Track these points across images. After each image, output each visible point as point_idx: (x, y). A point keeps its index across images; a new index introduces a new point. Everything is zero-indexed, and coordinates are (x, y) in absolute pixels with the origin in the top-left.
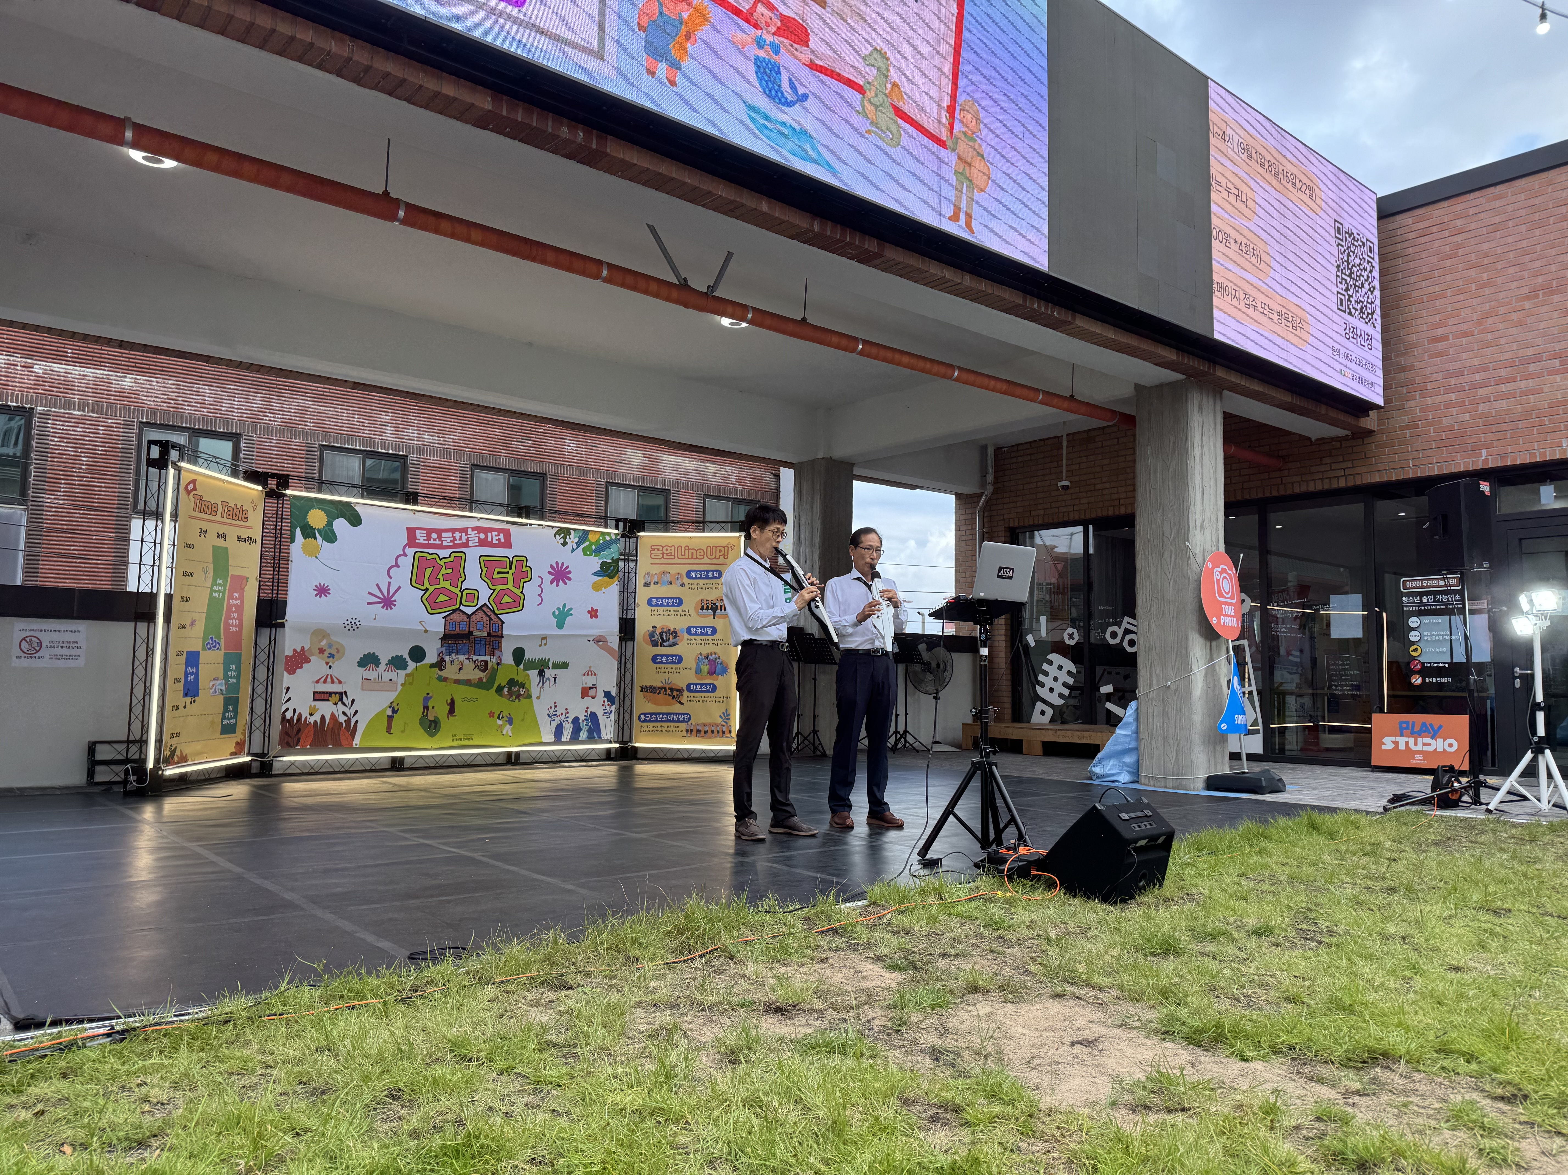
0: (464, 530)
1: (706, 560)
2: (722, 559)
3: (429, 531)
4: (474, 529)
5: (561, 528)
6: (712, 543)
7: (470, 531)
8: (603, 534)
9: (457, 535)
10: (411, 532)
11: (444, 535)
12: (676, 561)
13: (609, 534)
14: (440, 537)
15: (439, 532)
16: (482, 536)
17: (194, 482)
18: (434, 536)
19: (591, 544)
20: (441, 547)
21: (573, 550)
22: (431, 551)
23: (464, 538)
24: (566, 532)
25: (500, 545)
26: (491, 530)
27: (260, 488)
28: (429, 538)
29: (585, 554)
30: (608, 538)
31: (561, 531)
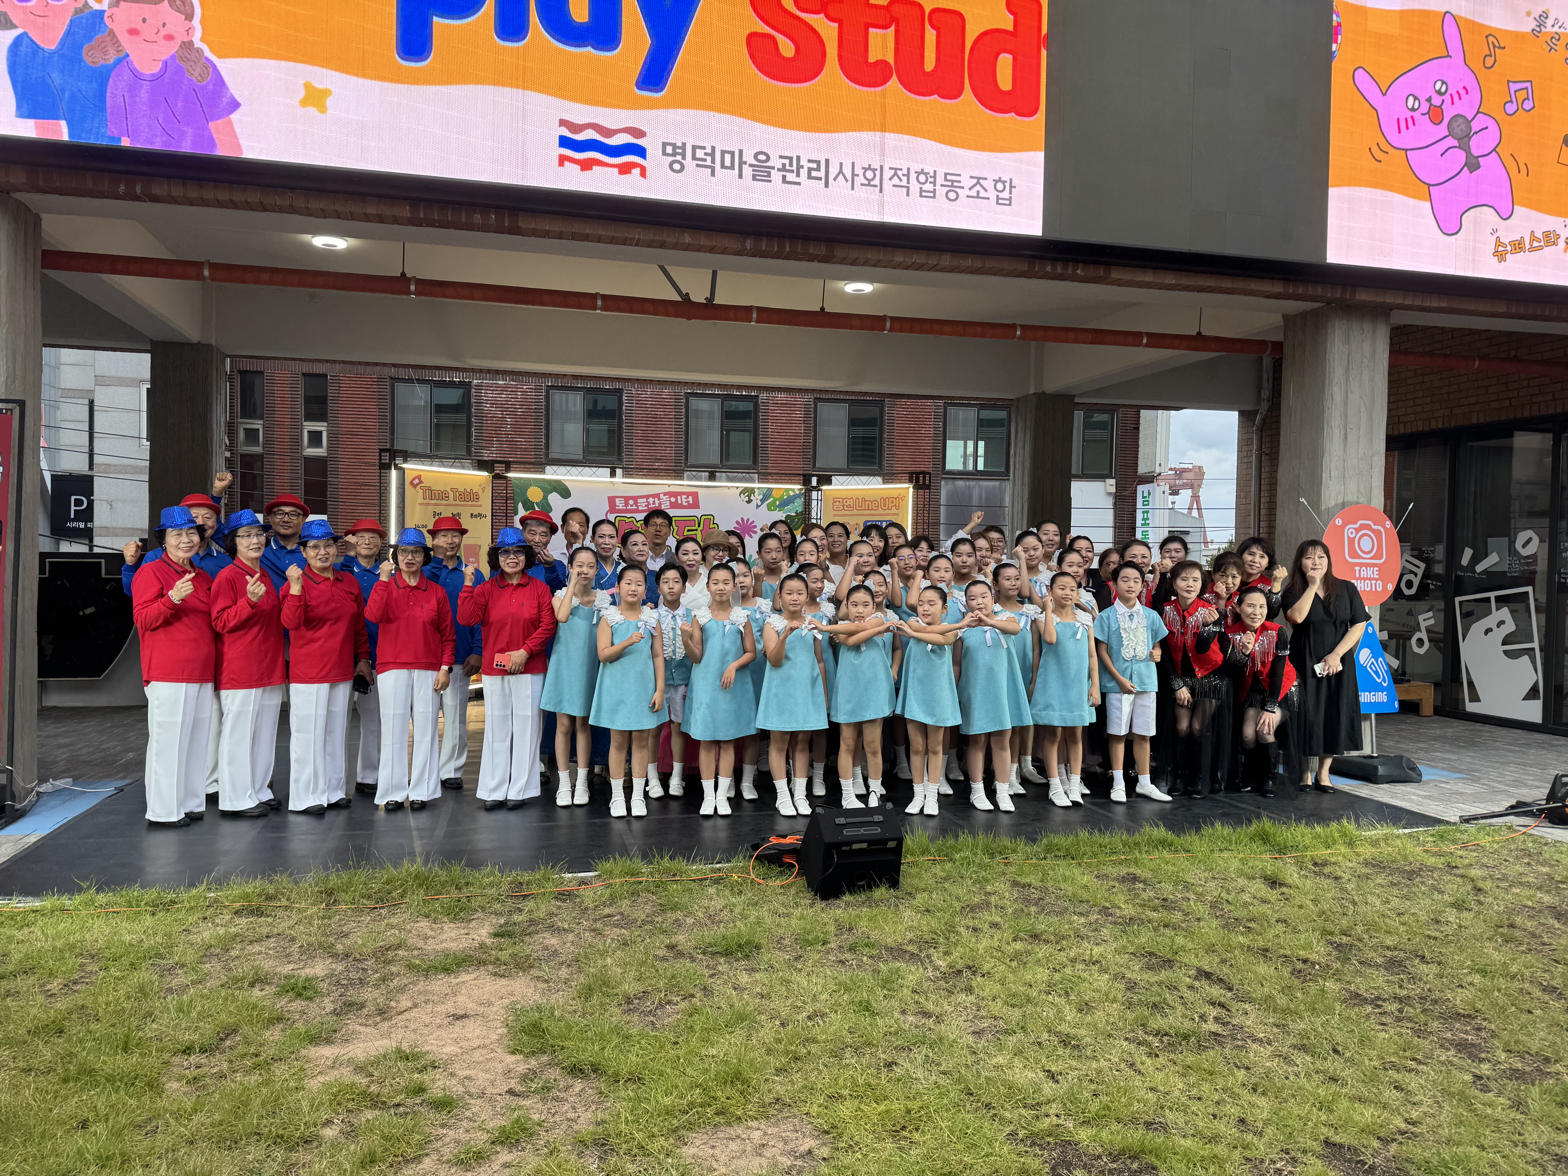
0: (657, 496)
1: (880, 511)
2: (894, 511)
3: (627, 499)
4: (665, 494)
5: (746, 488)
6: (885, 494)
7: (662, 496)
8: (787, 490)
9: (651, 500)
10: (612, 500)
11: (639, 501)
12: (855, 512)
13: (793, 490)
14: (636, 503)
15: (635, 499)
16: (673, 500)
17: (419, 477)
18: (631, 502)
19: (775, 500)
20: (637, 511)
21: (758, 506)
22: (629, 515)
23: (657, 502)
24: (752, 491)
25: (690, 506)
26: (681, 494)
27: (486, 474)
28: (627, 504)
29: (769, 509)
30: (791, 493)
31: (744, 491)
